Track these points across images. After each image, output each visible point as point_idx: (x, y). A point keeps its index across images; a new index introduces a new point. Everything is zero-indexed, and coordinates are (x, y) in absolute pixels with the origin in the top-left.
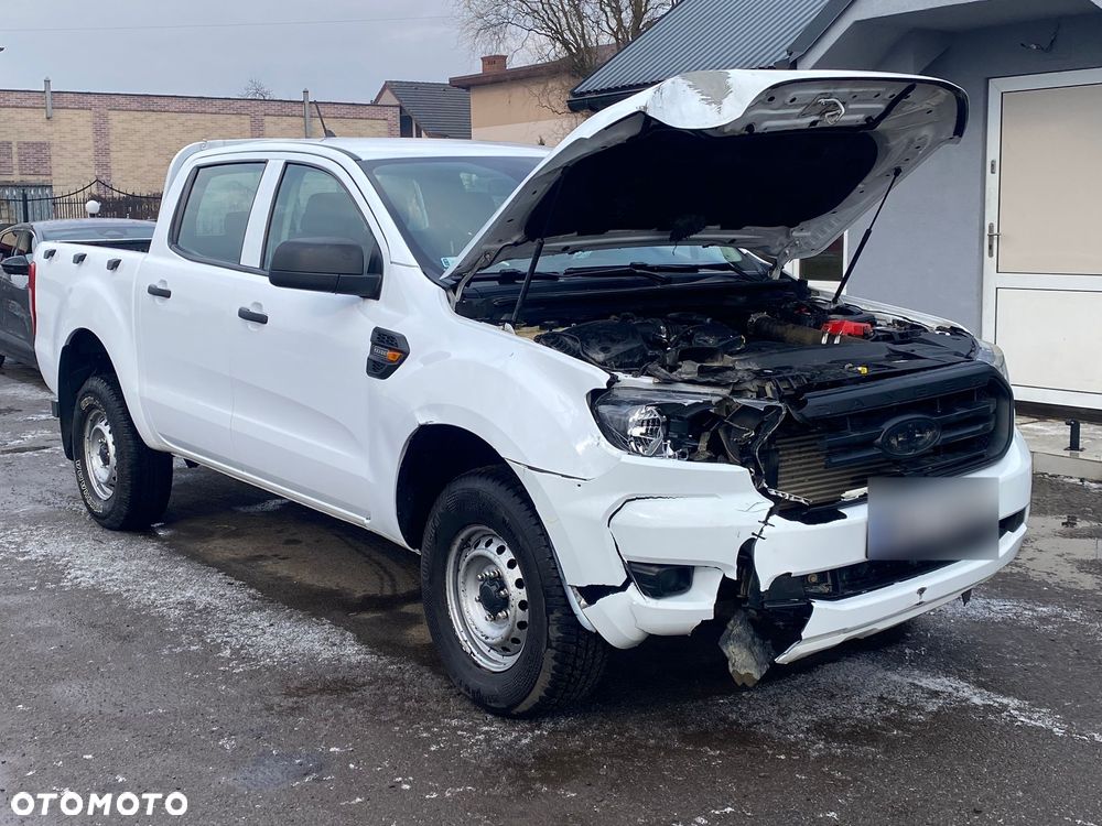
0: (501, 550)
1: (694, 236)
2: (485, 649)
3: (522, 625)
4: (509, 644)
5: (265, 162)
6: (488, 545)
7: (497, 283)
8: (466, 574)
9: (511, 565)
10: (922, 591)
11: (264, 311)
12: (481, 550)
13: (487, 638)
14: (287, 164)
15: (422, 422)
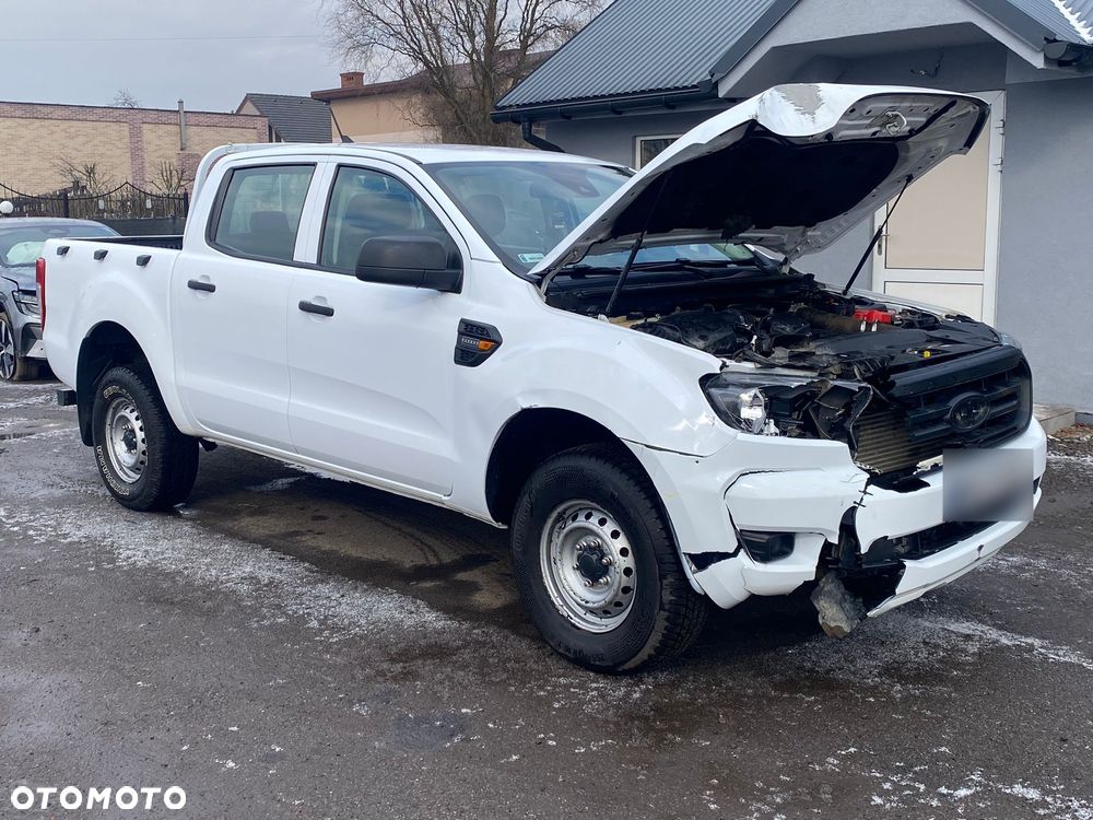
0: (602, 522)
1: (742, 235)
2: (581, 612)
3: (626, 590)
4: (612, 608)
5: (314, 165)
6: (588, 517)
7: (569, 278)
8: (563, 544)
9: (615, 535)
10: (981, 547)
11: (329, 304)
12: (581, 522)
13: (587, 602)
14: (340, 166)
15: (525, 406)
